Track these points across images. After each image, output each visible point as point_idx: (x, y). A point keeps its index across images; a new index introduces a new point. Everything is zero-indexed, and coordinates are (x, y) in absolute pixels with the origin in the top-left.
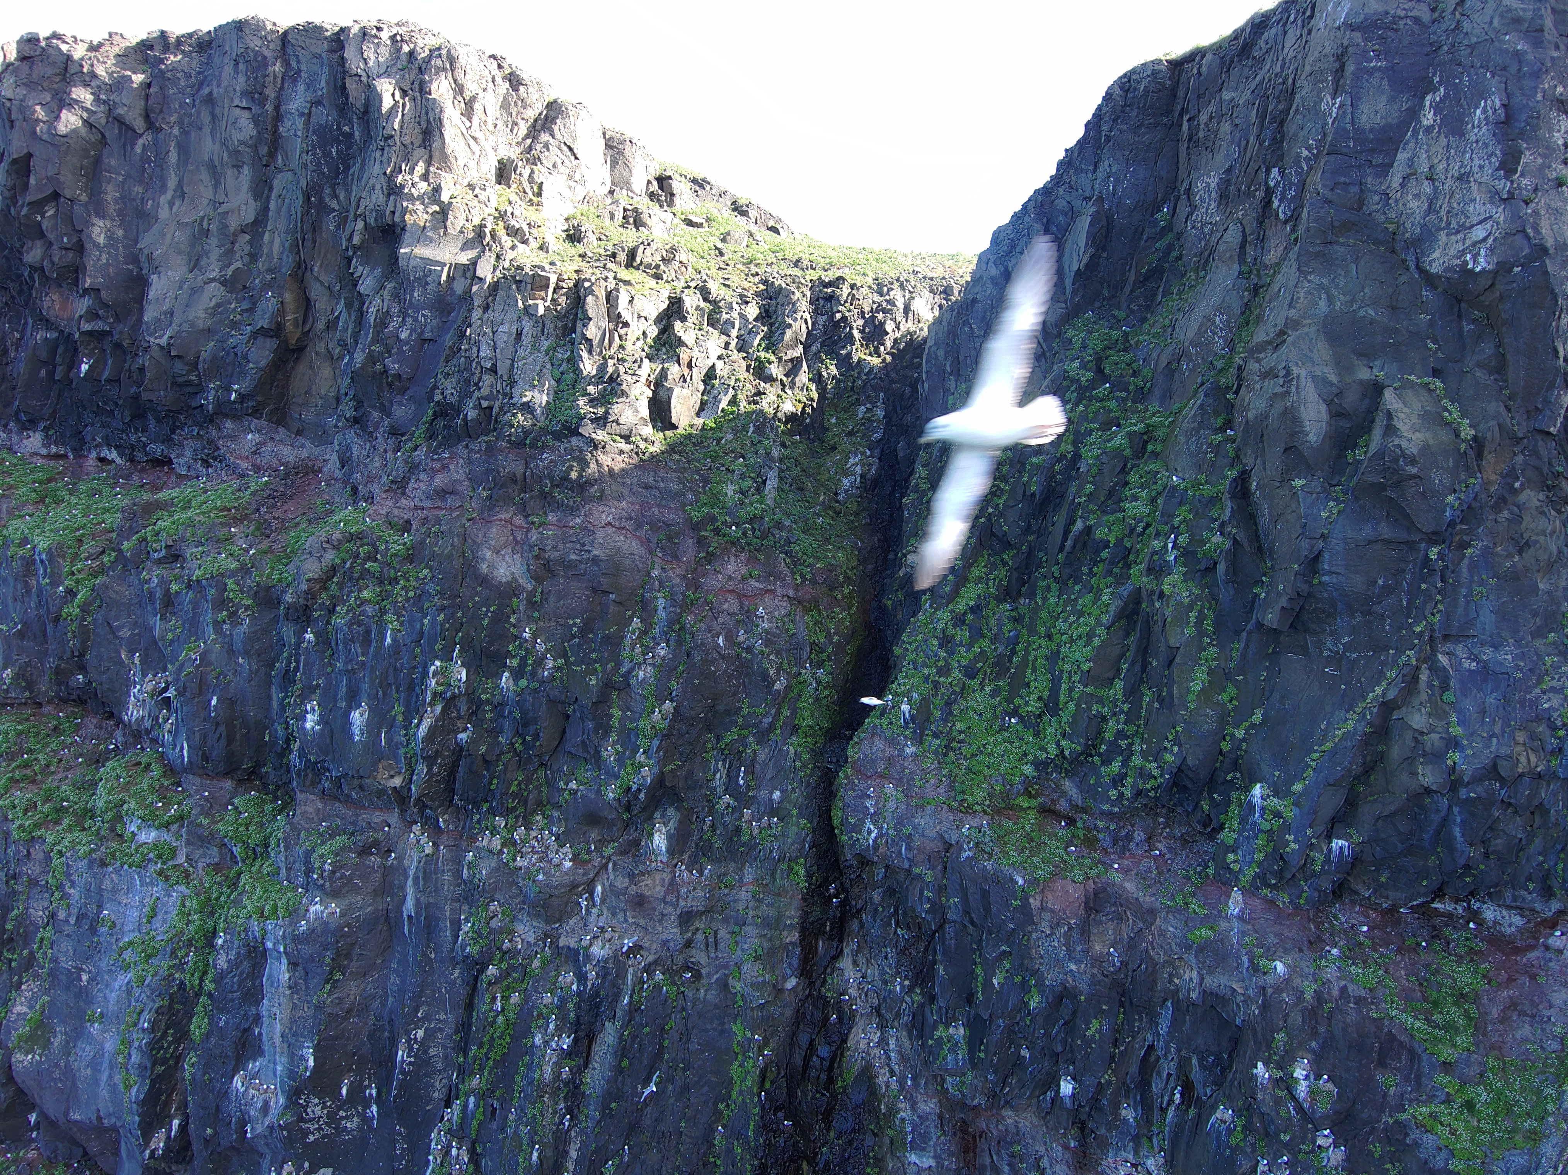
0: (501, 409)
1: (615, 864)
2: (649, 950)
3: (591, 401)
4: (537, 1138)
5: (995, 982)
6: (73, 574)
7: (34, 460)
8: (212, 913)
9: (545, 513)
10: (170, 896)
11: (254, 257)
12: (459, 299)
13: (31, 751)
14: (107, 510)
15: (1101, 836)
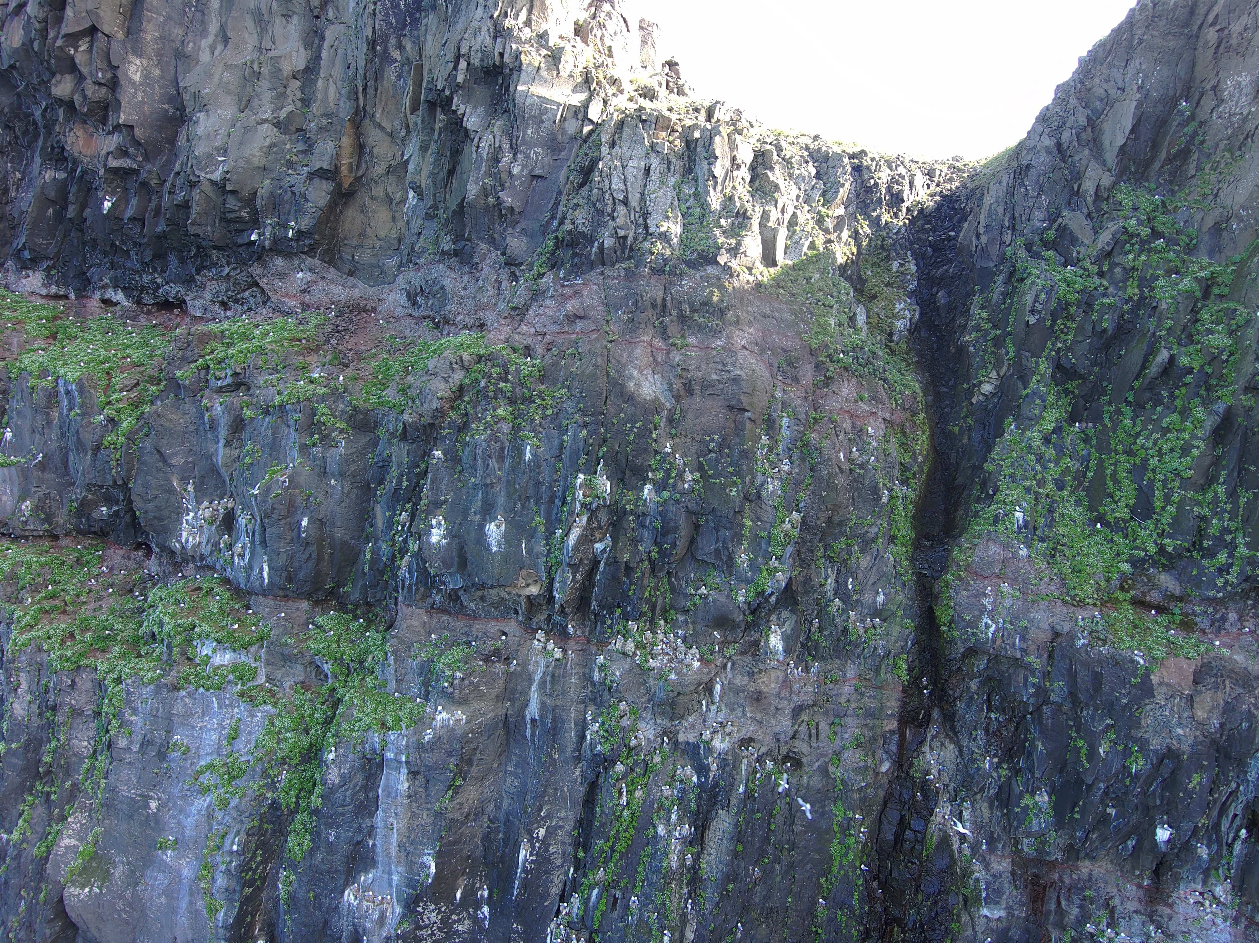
0: (635, 239)
1: (733, 665)
2: (760, 741)
3: (724, 233)
4: (667, 923)
5: (1101, 751)
6: (109, 403)
7: (34, 298)
8: (307, 731)
9: (683, 336)
10: (253, 716)
11: (306, 102)
12: (571, 139)
13: (55, 583)
14: (128, 346)
15: (1198, 620)
